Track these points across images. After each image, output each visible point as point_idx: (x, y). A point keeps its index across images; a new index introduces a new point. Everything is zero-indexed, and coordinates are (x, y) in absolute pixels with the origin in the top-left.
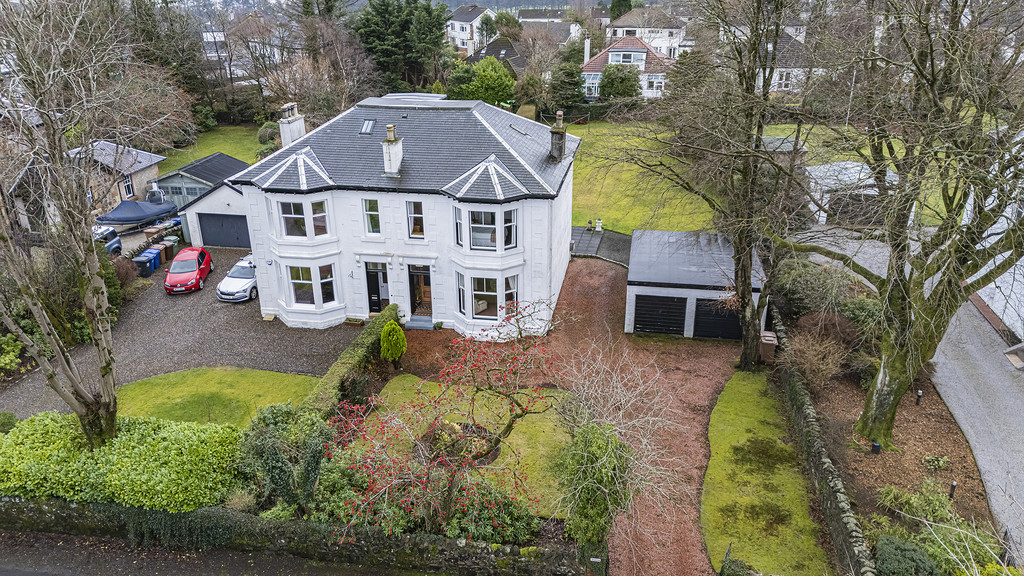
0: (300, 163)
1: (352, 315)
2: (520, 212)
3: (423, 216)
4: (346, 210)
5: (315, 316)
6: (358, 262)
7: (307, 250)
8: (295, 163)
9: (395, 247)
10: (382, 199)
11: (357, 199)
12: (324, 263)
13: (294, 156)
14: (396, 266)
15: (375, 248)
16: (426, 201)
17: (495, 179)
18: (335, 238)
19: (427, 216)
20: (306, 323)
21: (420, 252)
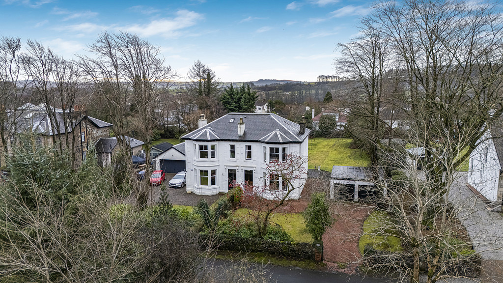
0: (207, 131)
1: (221, 191)
2: (288, 148)
3: (252, 151)
4: (223, 149)
5: (208, 190)
6: (226, 169)
7: (207, 164)
8: (206, 132)
9: (240, 163)
10: (237, 144)
11: (227, 145)
12: (213, 169)
13: (205, 129)
14: (240, 171)
15: (232, 164)
16: (253, 145)
17: (279, 136)
18: (218, 159)
19: (253, 151)
20: (204, 193)
21: (249, 165)
